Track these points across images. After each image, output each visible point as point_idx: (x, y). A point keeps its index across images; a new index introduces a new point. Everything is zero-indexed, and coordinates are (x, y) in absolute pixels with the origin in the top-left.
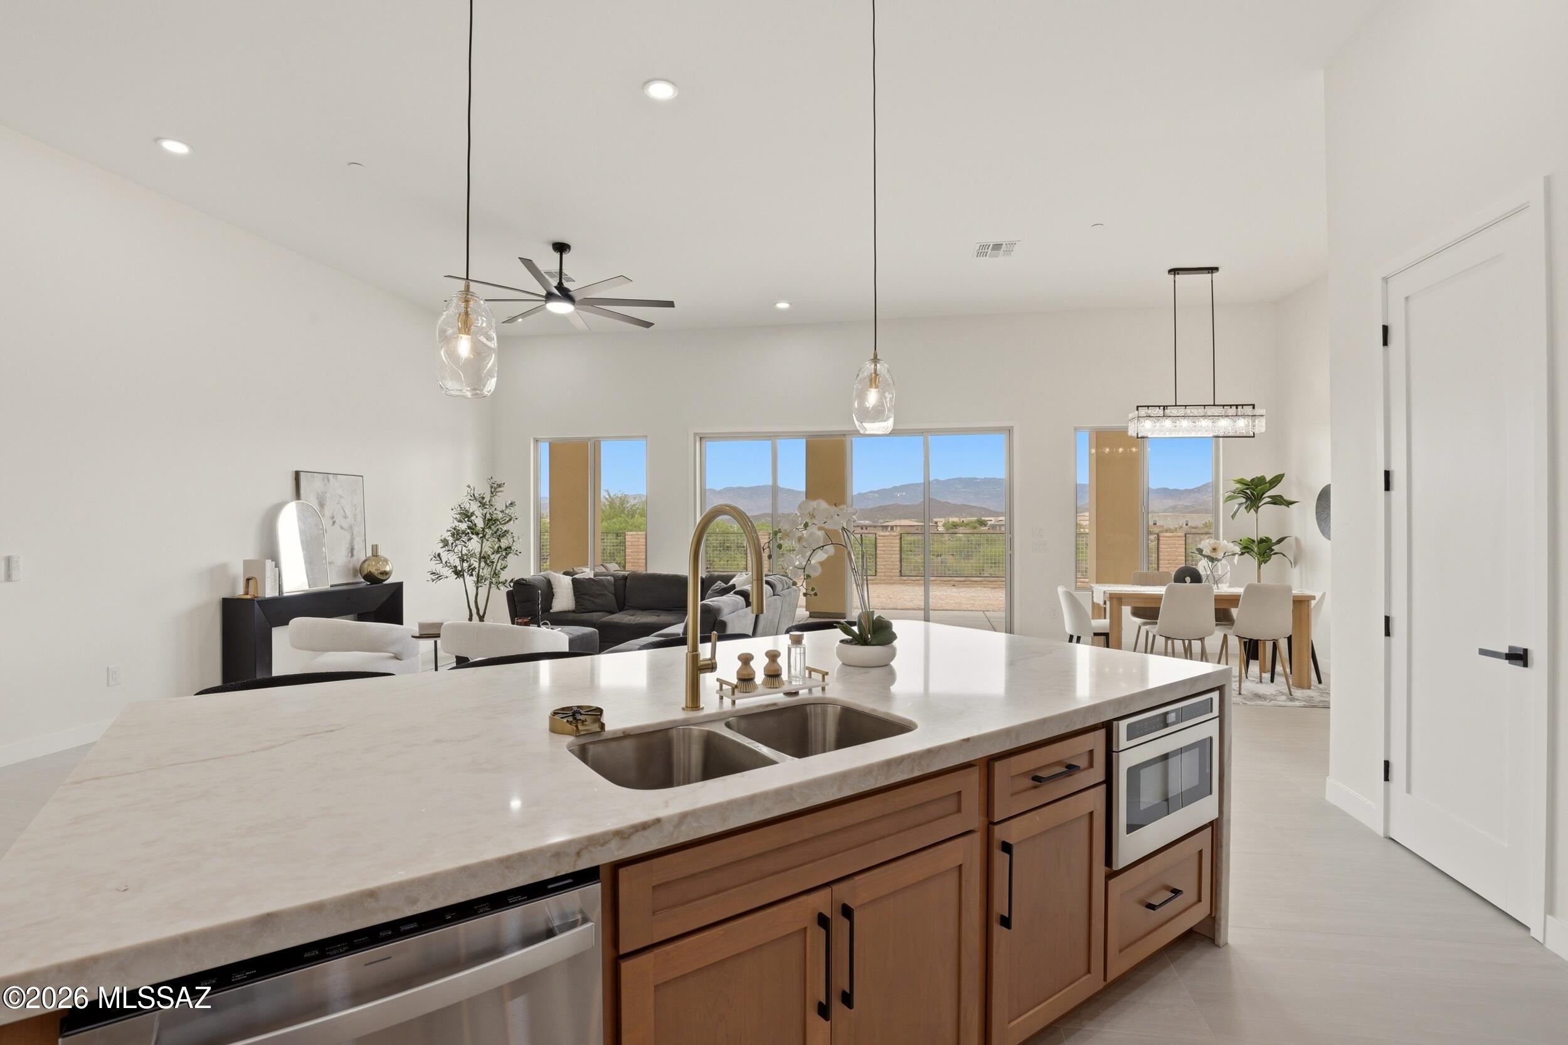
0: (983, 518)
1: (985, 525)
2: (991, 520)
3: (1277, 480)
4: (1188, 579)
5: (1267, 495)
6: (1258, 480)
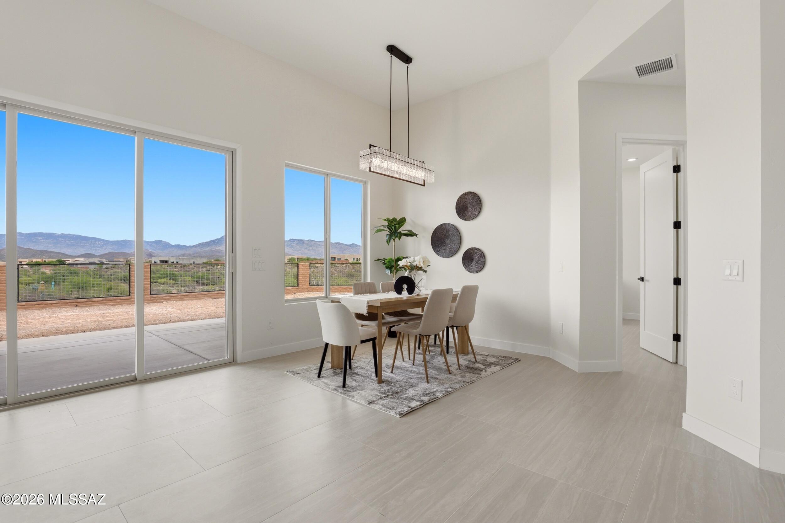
3: (402, 221)
4: (405, 286)
5: (402, 230)
6: (394, 220)
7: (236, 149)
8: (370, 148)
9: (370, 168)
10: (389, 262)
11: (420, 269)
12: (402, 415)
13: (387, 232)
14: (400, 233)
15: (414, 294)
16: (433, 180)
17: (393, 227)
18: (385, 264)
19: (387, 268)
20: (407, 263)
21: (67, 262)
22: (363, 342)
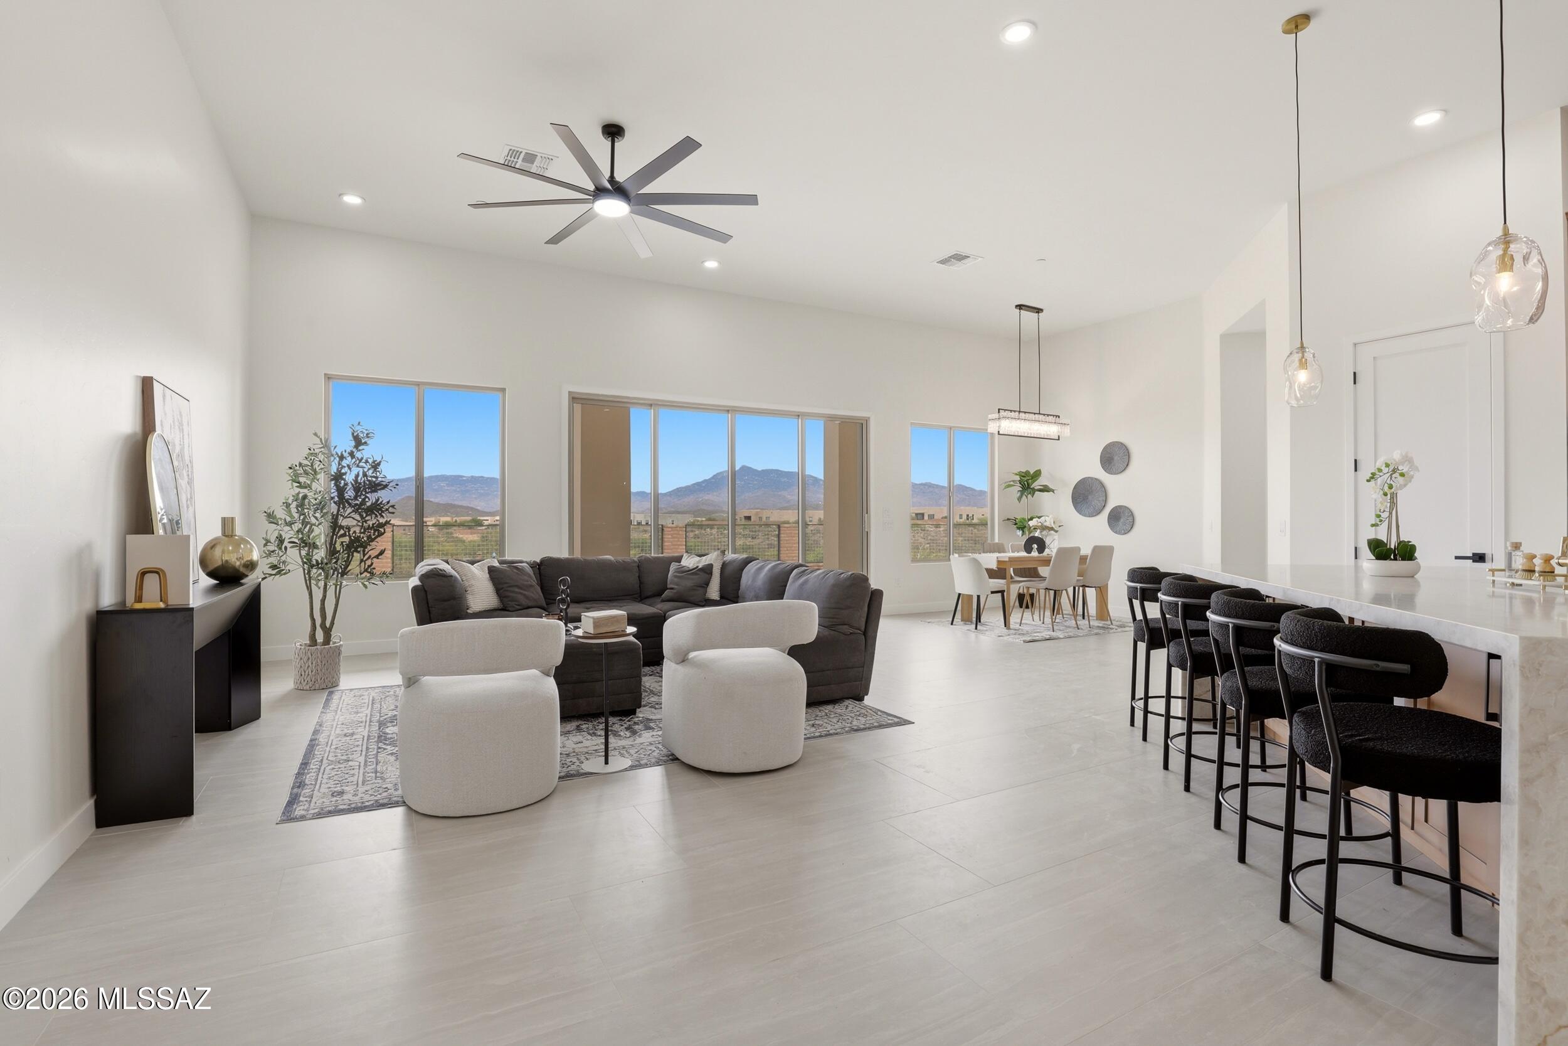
0: (479, 518)
1: (482, 525)
2: (488, 520)
3: (1038, 474)
4: (1035, 546)
5: (1036, 485)
6: (1027, 473)
7: (869, 418)
8: (999, 412)
9: (999, 432)
10: (1021, 522)
11: (1052, 529)
12: (1024, 641)
13: (1018, 488)
14: (1033, 489)
15: (1045, 554)
16: (1069, 434)
17: (1026, 483)
18: (1016, 524)
19: (1018, 528)
20: (1038, 523)
21: (486, 523)
22: (993, 592)
